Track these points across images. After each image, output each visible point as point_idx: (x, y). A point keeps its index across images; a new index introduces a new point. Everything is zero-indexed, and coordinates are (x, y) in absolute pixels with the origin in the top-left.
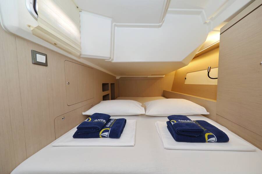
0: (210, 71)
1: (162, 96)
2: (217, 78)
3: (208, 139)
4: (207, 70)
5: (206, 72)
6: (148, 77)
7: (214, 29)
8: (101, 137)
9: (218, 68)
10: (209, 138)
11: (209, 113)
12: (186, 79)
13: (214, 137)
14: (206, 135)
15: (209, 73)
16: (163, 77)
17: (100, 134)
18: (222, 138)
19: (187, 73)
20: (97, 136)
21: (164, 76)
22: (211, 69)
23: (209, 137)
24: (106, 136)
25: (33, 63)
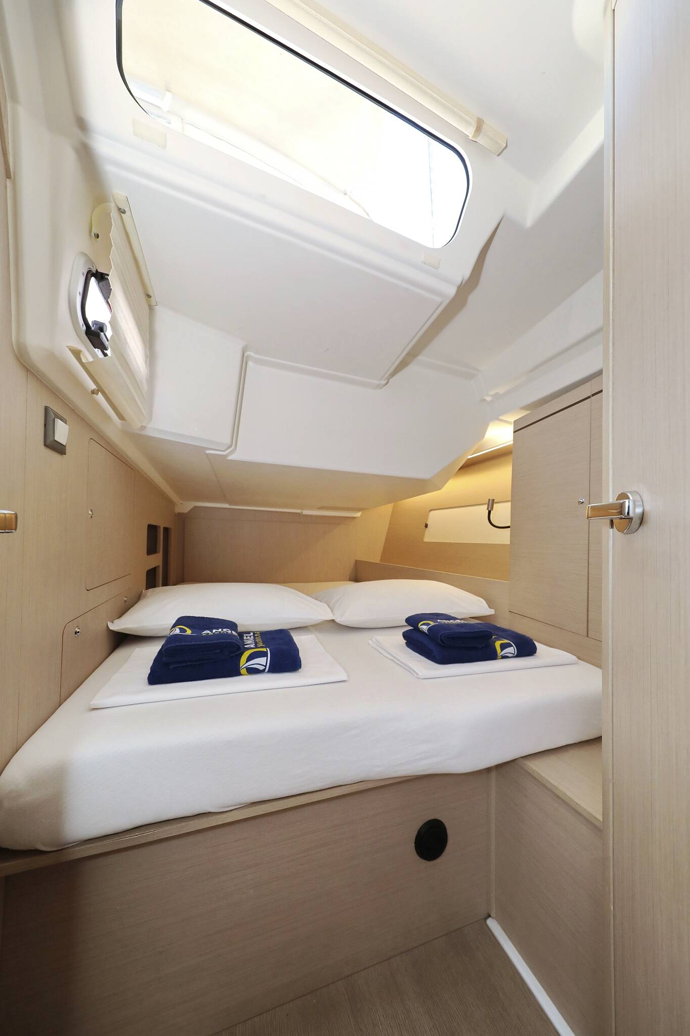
0: (492, 508)
1: (350, 581)
2: (509, 527)
3: (501, 651)
4: (486, 506)
5: (484, 509)
6: (306, 512)
7: (500, 418)
8: (243, 671)
9: (510, 504)
10: (502, 649)
11: (493, 610)
12: (426, 526)
13: (512, 646)
14: (498, 644)
15: (489, 513)
16: (354, 518)
17: (241, 665)
18: (526, 648)
19: (431, 510)
20: (234, 672)
21: (358, 514)
22: (495, 505)
23: (503, 647)
24: (261, 668)
25: (45, 445)
